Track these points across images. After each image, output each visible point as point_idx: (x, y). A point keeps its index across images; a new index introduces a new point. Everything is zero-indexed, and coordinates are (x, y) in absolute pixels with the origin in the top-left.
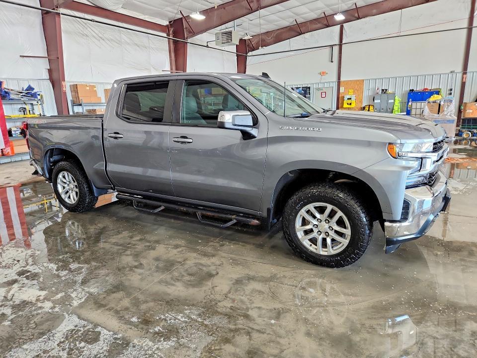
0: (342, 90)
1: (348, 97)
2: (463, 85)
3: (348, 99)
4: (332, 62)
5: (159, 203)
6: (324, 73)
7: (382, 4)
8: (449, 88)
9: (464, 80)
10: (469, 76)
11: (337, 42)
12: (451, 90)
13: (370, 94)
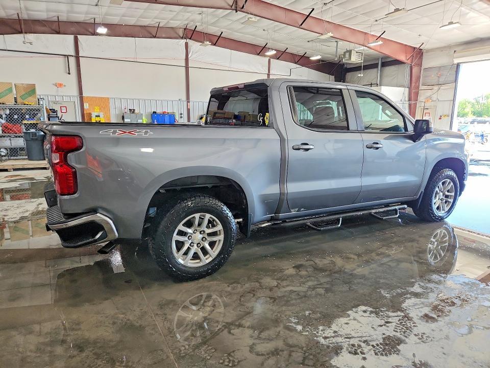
0: (86, 106)
1: (96, 114)
2: (188, 110)
3: (96, 116)
4: (69, 74)
5: (337, 216)
6: (61, 85)
7: (116, 27)
8: (180, 113)
9: (189, 107)
10: (191, 104)
11: (73, 53)
12: (181, 114)
13: (117, 113)
